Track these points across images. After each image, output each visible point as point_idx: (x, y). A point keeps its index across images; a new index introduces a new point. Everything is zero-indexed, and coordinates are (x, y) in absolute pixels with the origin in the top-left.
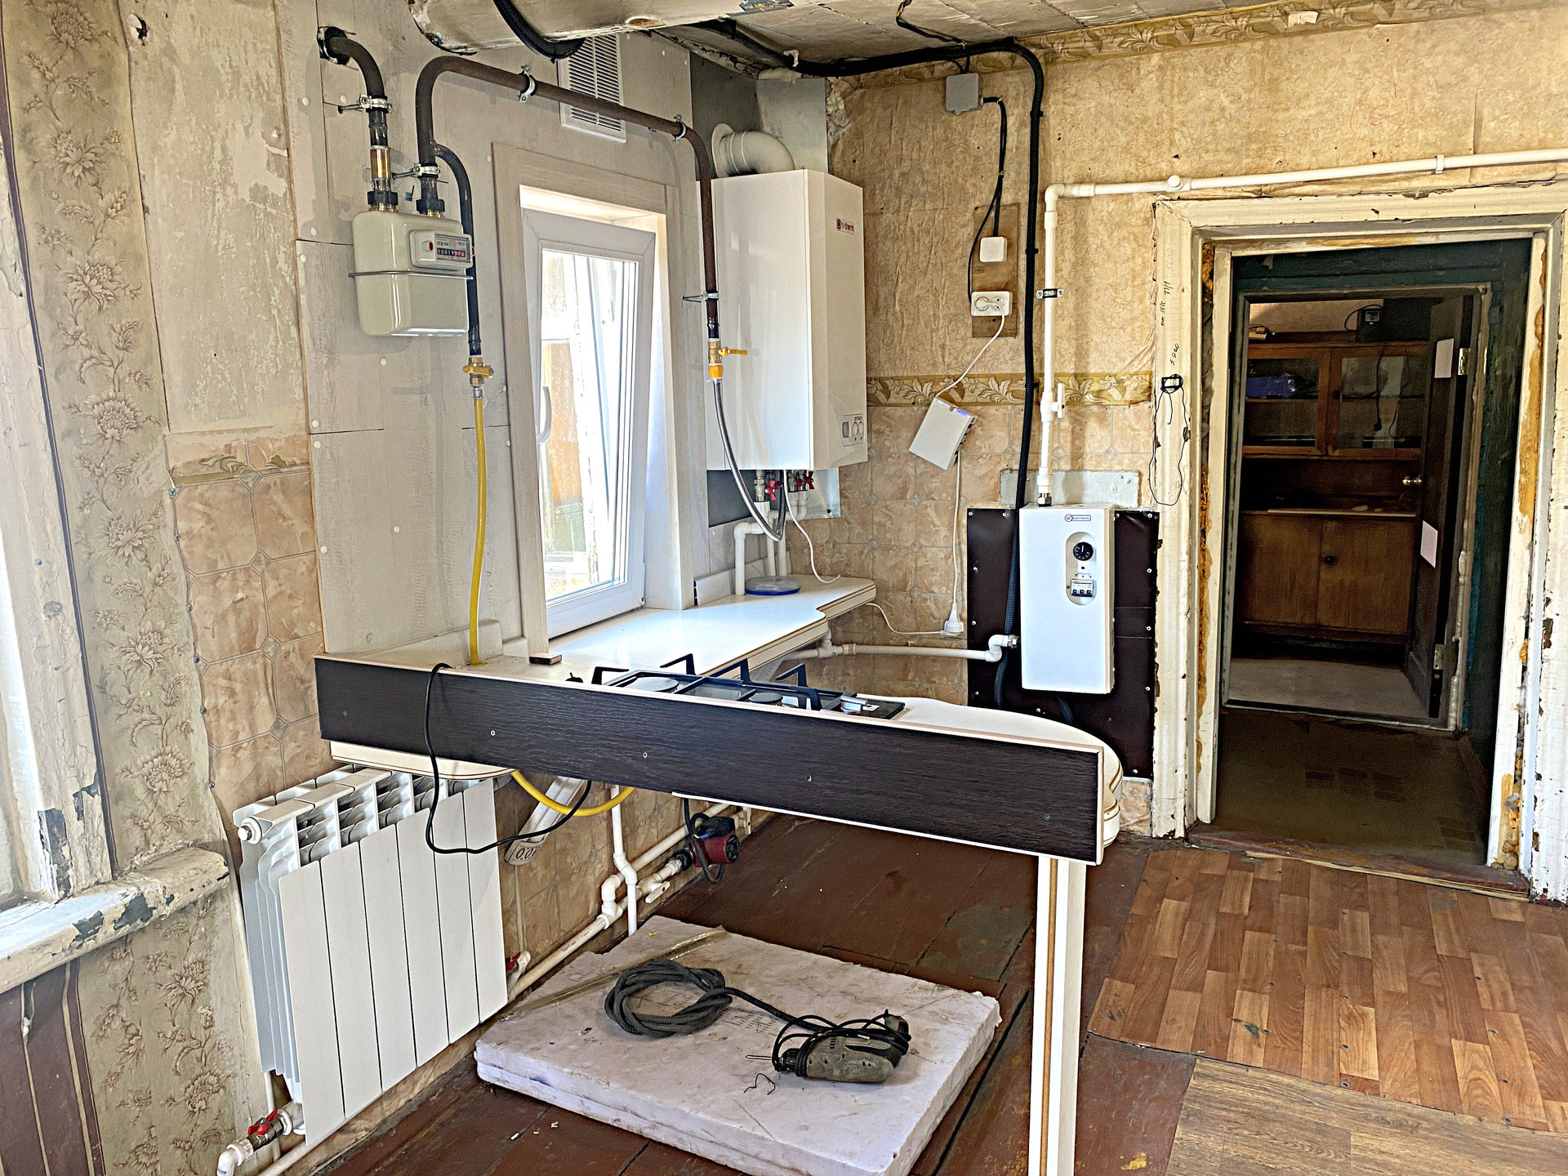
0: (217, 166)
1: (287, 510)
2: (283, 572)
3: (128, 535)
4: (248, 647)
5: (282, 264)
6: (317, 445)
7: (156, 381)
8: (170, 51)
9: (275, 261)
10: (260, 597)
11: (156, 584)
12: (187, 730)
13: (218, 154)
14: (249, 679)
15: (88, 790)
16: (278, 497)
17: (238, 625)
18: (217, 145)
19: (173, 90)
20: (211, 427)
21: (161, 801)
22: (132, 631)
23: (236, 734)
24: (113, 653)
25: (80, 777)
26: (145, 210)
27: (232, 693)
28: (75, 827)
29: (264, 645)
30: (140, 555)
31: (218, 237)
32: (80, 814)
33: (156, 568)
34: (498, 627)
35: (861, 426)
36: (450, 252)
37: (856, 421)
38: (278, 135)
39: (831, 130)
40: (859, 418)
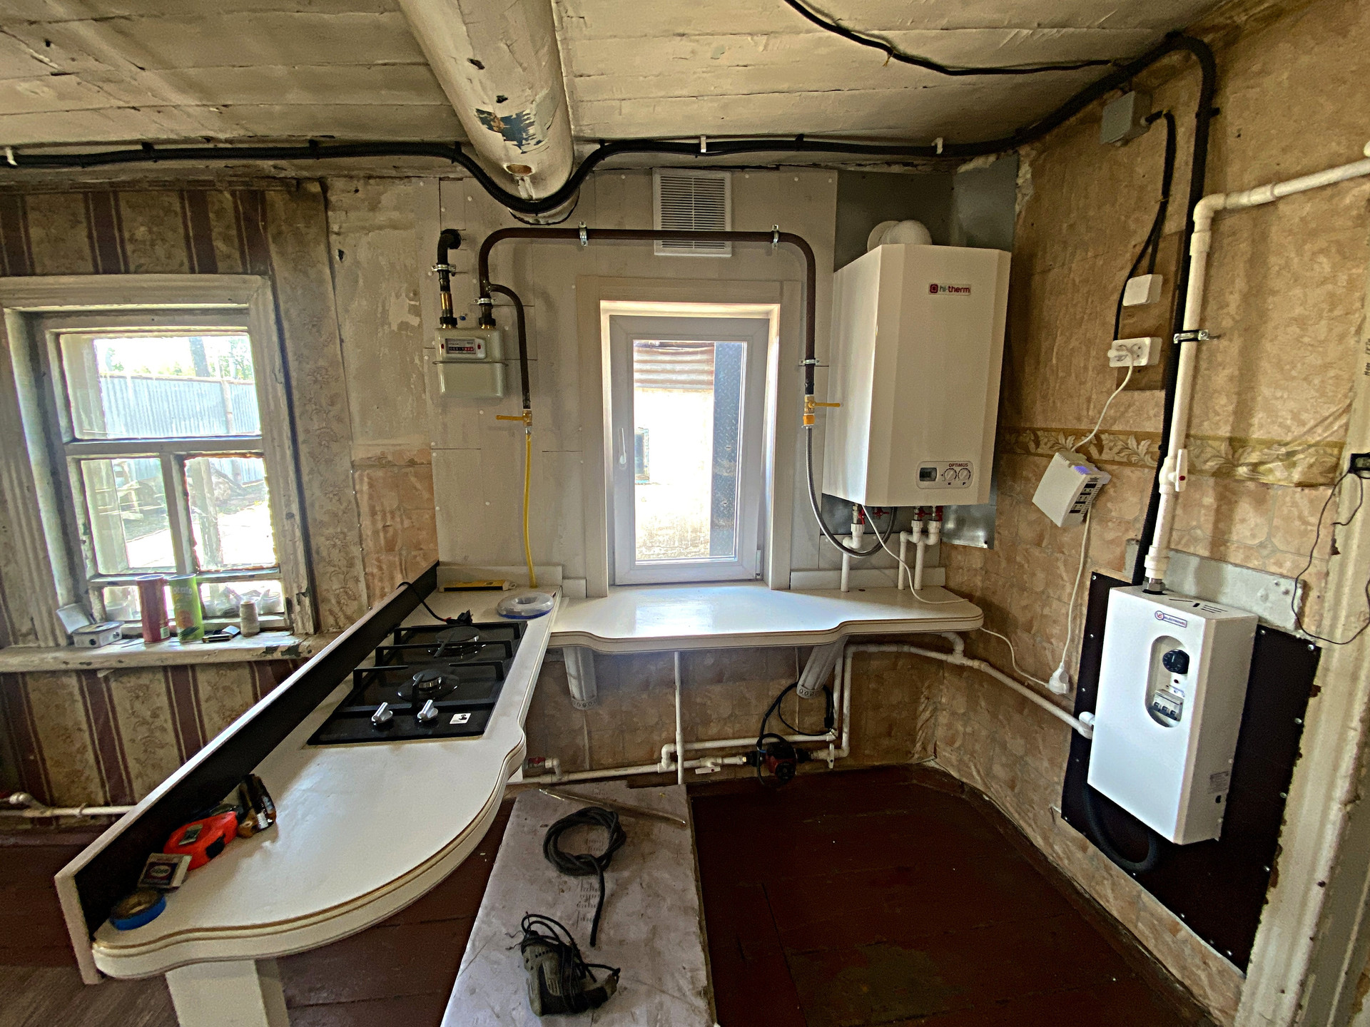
0: (379, 316)
1: (418, 486)
2: (414, 517)
3: (331, 489)
4: (390, 547)
5: (417, 361)
6: (434, 454)
7: (347, 420)
8: (357, 263)
9: (412, 361)
10: (399, 526)
11: (344, 513)
12: (357, 581)
13: (380, 309)
14: (391, 565)
15: (303, 594)
16: (413, 479)
17: (385, 538)
18: (380, 305)
19: (357, 282)
20: (375, 442)
21: (344, 608)
22: (331, 531)
23: (383, 588)
24: (323, 539)
25: (299, 587)
26: (342, 341)
27: (380, 568)
28: (297, 608)
29: (401, 549)
30: (336, 498)
31: (380, 351)
32: (299, 602)
33: (345, 504)
34: (560, 569)
35: (966, 472)
36: (460, 349)
37: (954, 467)
38: (415, 294)
39: (1018, 200)
40: (960, 465)
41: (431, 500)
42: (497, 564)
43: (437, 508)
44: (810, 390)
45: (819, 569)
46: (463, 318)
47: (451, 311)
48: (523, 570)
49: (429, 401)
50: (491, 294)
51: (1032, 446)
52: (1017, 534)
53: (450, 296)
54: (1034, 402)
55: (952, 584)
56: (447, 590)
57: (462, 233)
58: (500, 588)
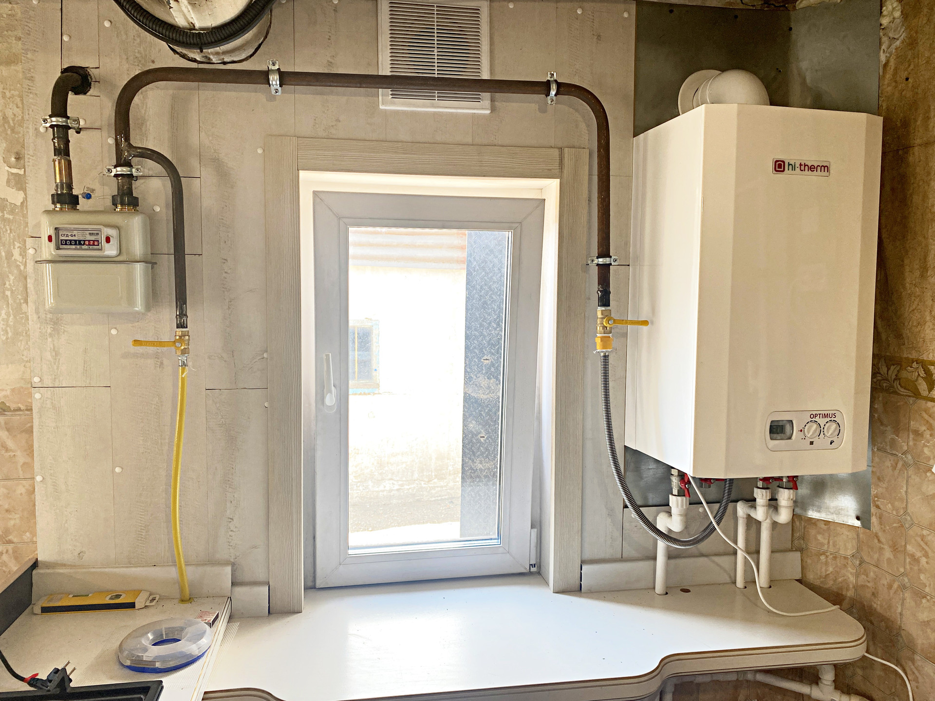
1: (10, 444)
5: (16, 256)
6: (37, 396)
9: (9, 255)
34: (228, 569)
35: (834, 426)
36: (79, 243)
37: (817, 419)
38: (18, 159)
39: (884, 47)
40: (826, 416)
41: (28, 466)
42: (130, 564)
43: (39, 478)
44: (605, 301)
45: (622, 560)
46: (88, 196)
47: (70, 186)
48: (172, 573)
49: (33, 317)
50: (135, 161)
51: (923, 387)
52: (906, 512)
53: (69, 163)
54: (921, 323)
55: (811, 577)
56: (45, 610)
57: (93, 72)
58: (132, 605)
